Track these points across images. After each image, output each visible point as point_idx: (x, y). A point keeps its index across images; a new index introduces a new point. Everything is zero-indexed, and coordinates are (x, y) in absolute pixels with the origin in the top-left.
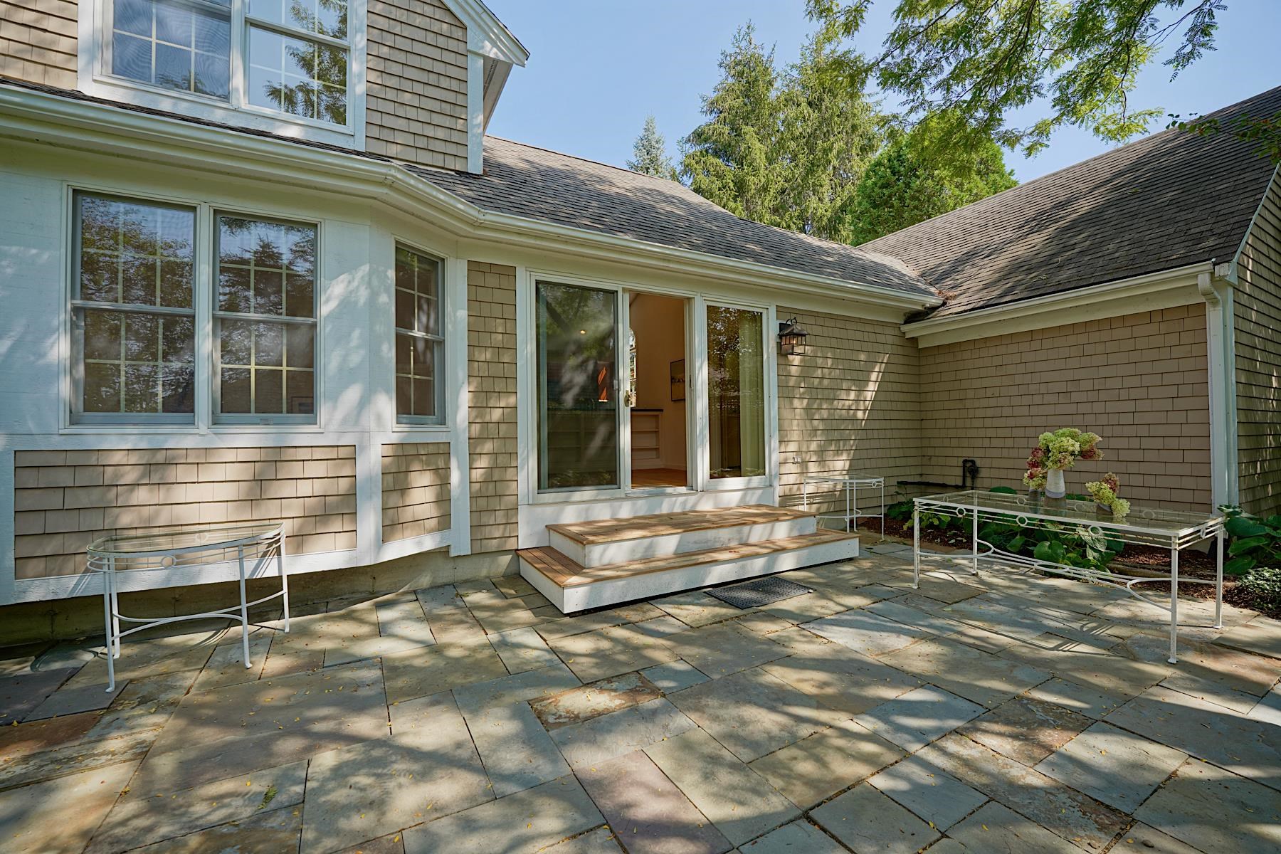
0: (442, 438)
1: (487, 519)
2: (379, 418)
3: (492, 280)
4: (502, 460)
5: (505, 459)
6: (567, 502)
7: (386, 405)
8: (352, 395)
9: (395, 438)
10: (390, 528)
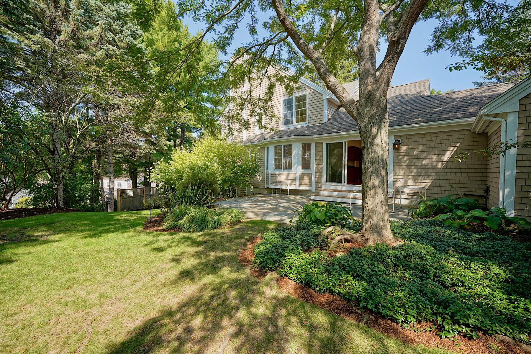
0: (310, 172)
1: (317, 186)
2: (299, 169)
3: (319, 145)
4: (320, 176)
5: (321, 176)
6: (331, 185)
7: (300, 167)
8: (296, 166)
9: (301, 172)
10: (300, 185)
